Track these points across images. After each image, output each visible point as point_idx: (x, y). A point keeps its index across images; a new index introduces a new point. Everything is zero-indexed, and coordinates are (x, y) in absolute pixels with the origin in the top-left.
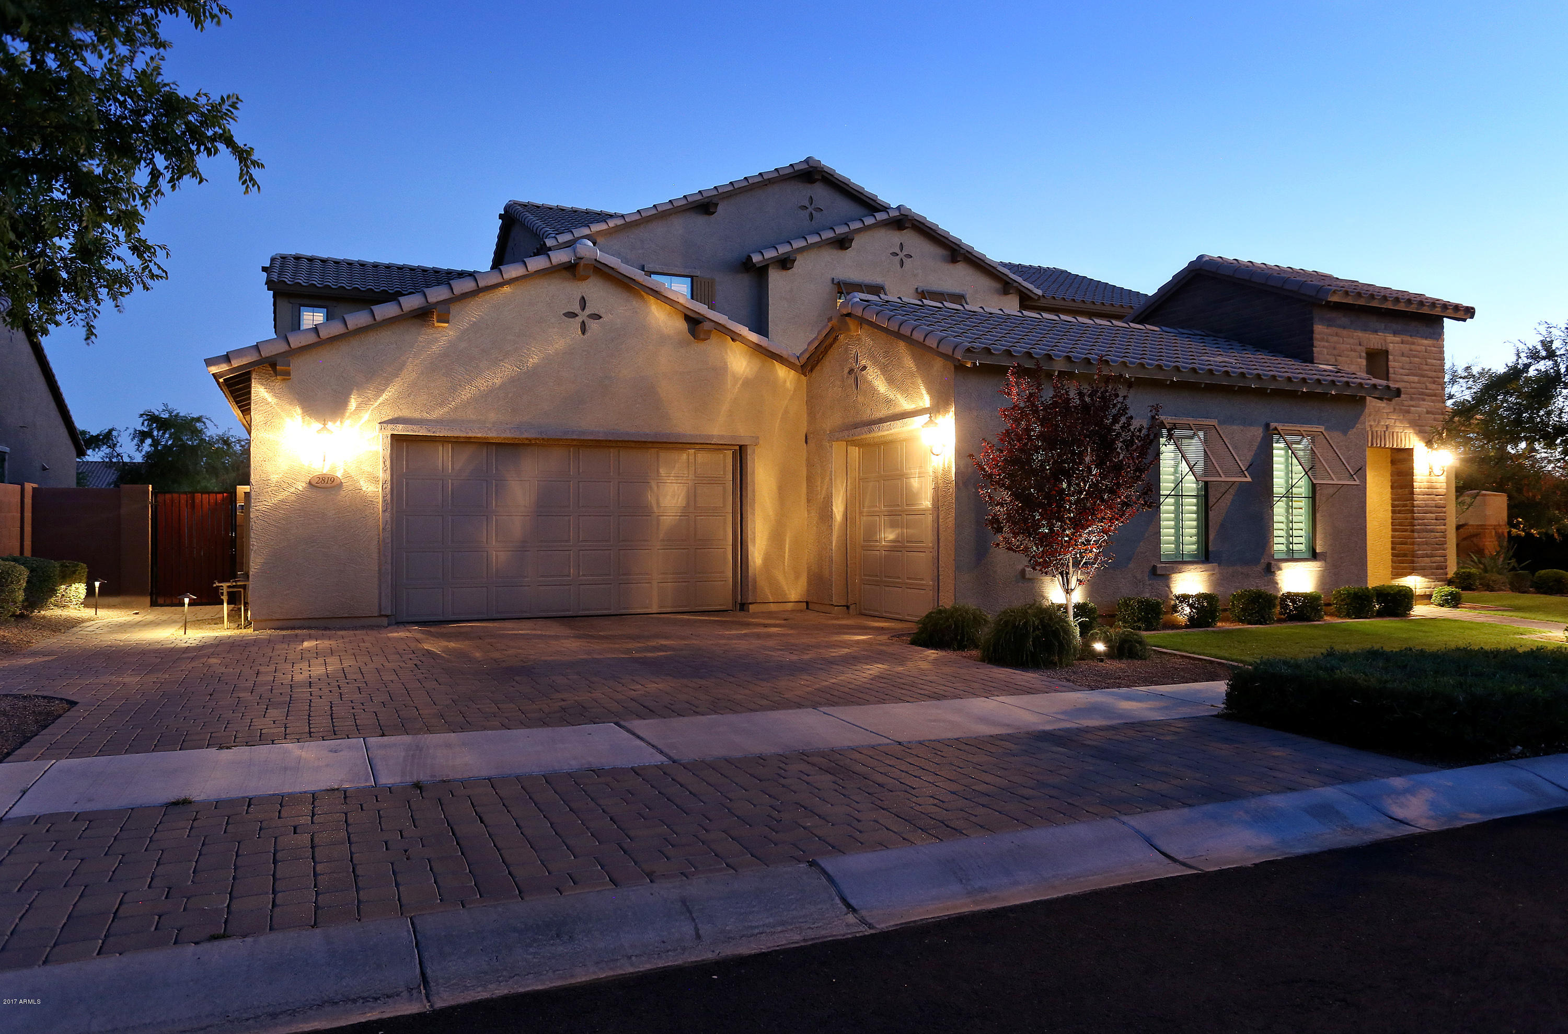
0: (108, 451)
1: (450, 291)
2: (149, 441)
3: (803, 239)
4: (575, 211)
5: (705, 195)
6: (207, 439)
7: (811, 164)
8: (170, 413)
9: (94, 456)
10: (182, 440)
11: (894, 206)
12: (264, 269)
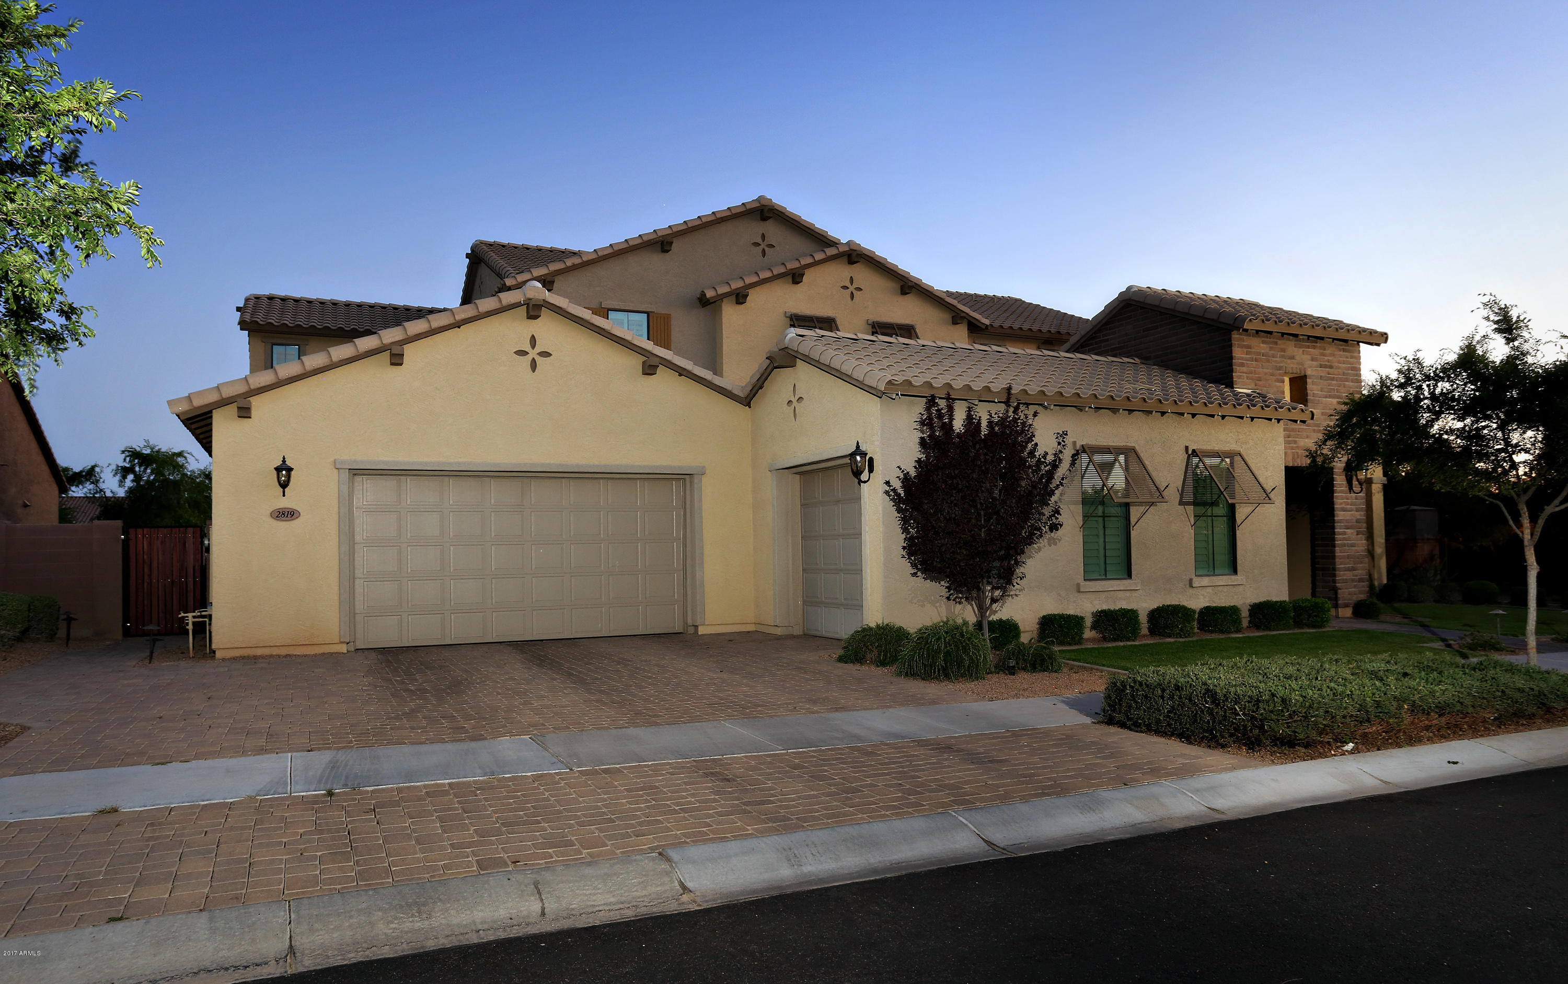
0: (91, 486)
1: (404, 332)
2: (131, 477)
3: (756, 275)
4: (540, 249)
5: (660, 234)
6: (189, 473)
7: (763, 203)
8: (152, 449)
9: (77, 492)
10: (163, 475)
11: (844, 241)
12: (238, 309)
